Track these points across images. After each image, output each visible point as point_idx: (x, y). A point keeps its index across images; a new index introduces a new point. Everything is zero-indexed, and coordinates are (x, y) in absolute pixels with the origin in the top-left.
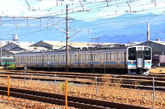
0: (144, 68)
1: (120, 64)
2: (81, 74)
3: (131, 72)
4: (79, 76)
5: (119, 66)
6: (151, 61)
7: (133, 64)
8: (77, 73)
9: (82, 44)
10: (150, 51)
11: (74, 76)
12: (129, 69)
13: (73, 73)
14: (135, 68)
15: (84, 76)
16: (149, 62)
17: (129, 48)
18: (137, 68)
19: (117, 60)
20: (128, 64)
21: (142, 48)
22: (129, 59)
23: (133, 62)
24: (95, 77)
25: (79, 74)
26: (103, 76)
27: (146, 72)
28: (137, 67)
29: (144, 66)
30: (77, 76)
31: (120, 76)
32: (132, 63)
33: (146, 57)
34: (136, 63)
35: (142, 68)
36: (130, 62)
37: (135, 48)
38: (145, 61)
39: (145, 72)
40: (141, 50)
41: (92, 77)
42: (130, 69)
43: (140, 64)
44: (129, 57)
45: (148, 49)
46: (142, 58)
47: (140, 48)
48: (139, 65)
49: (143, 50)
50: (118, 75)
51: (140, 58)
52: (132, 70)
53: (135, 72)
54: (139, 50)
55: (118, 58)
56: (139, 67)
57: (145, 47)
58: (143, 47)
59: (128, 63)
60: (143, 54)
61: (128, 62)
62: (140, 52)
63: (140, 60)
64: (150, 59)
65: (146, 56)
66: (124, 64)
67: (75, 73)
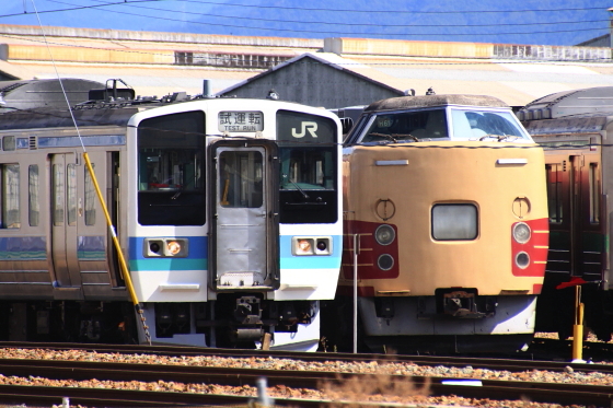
0: (278, 296)
1: (72, 262)
2: (109, 357)
3: (163, 330)
4: (85, 384)
5: (67, 275)
6: (334, 231)
7: (178, 262)
8: (65, 355)
9: (119, 56)
10: (326, 142)
11: (38, 381)
12: (145, 305)
13: (22, 354)
14: (201, 297)
15: (143, 386)
16: (323, 244)
17: (144, 114)
18: (213, 297)
19: (53, 222)
20: (140, 262)
21: (258, 117)
22: (145, 219)
23: (179, 240)
24: (249, 392)
25: (93, 357)
26: (338, 380)
27: (294, 330)
28: (212, 282)
29: (273, 276)
30: (73, 385)
31: (507, 376)
32: (171, 250)
33: (297, 195)
34: (205, 253)
35: (258, 294)
36: (157, 246)
37: (199, 117)
38: (286, 230)
39: (280, 330)
40: (251, 135)
41: (220, 390)
42: (158, 308)
43: (244, 258)
44: (143, 198)
45: (314, 129)
46: (257, 203)
47: (241, 115)
48: (233, 271)
49: (270, 132)
50: (488, 374)
51: (242, 204)
52: (172, 317)
53: (199, 331)
54: (233, 135)
55: (59, 203)
56: (235, 285)
57: (281, 113)
58: (270, 108)
59: (132, 256)
60: (264, 173)
61: (133, 240)
62: (240, 153)
63: (238, 226)
64: (333, 219)
65: (291, 188)
66: (101, 260)
67: (49, 356)
